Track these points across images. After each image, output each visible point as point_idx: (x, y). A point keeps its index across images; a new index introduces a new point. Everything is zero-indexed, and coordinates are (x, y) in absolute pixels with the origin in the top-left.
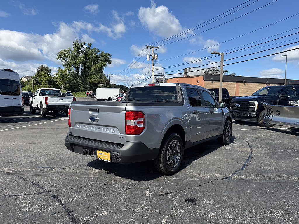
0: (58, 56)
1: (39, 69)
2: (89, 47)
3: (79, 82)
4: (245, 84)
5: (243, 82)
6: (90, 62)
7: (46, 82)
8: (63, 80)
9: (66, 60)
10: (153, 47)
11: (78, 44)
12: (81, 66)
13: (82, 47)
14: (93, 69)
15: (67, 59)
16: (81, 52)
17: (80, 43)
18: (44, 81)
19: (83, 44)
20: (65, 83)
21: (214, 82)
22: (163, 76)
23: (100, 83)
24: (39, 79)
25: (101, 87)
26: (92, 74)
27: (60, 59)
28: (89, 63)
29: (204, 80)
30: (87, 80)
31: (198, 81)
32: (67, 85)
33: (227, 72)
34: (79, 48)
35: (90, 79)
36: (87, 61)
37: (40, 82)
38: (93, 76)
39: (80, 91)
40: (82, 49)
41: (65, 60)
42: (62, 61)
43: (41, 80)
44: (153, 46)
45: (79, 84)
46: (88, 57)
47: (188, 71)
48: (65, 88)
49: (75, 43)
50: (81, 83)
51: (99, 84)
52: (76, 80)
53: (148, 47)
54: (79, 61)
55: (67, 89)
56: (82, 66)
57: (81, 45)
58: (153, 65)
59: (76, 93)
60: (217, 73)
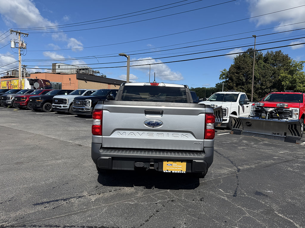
4: (115, 86)
5: (114, 85)
10: (20, 33)
21: (88, 82)
22: (24, 70)
29: (77, 79)
31: (70, 79)
33: (99, 73)
44: (19, 31)
47: (57, 67)
53: (12, 31)
58: (19, 54)
60: (89, 73)
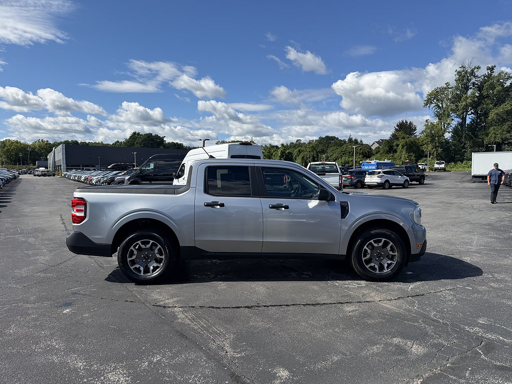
0: (425, 102)
1: (397, 128)
2: (489, 73)
3: (465, 144)
6: (489, 102)
7: (403, 147)
8: (432, 141)
9: (441, 106)
11: (466, 72)
12: (470, 113)
13: (474, 76)
14: (492, 115)
15: (442, 104)
16: (471, 86)
17: (469, 70)
18: (400, 147)
19: (476, 70)
20: (436, 147)
23: (507, 142)
24: (395, 144)
25: (508, 150)
26: (492, 125)
27: (429, 107)
28: (487, 104)
30: (480, 138)
32: (440, 150)
34: (468, 80)
35: (487, 135)
36: (483, 101)
37: (395, 148)
38: (492, 128)
39: (464, 159)
40: (473, 80)
41: (439, 106)
42: (434, 108)
43: (397, 145)
45: (463, 147)
46: (485, 93)
48: (435, 156)
49: (459, 72)
50: (468, 144)
51: (505, 144)
52: (459, 141)
54: (464, 103)
55: (440, 158)
56: (472, 113)
57: (472, 73)
59: (455, 163)
